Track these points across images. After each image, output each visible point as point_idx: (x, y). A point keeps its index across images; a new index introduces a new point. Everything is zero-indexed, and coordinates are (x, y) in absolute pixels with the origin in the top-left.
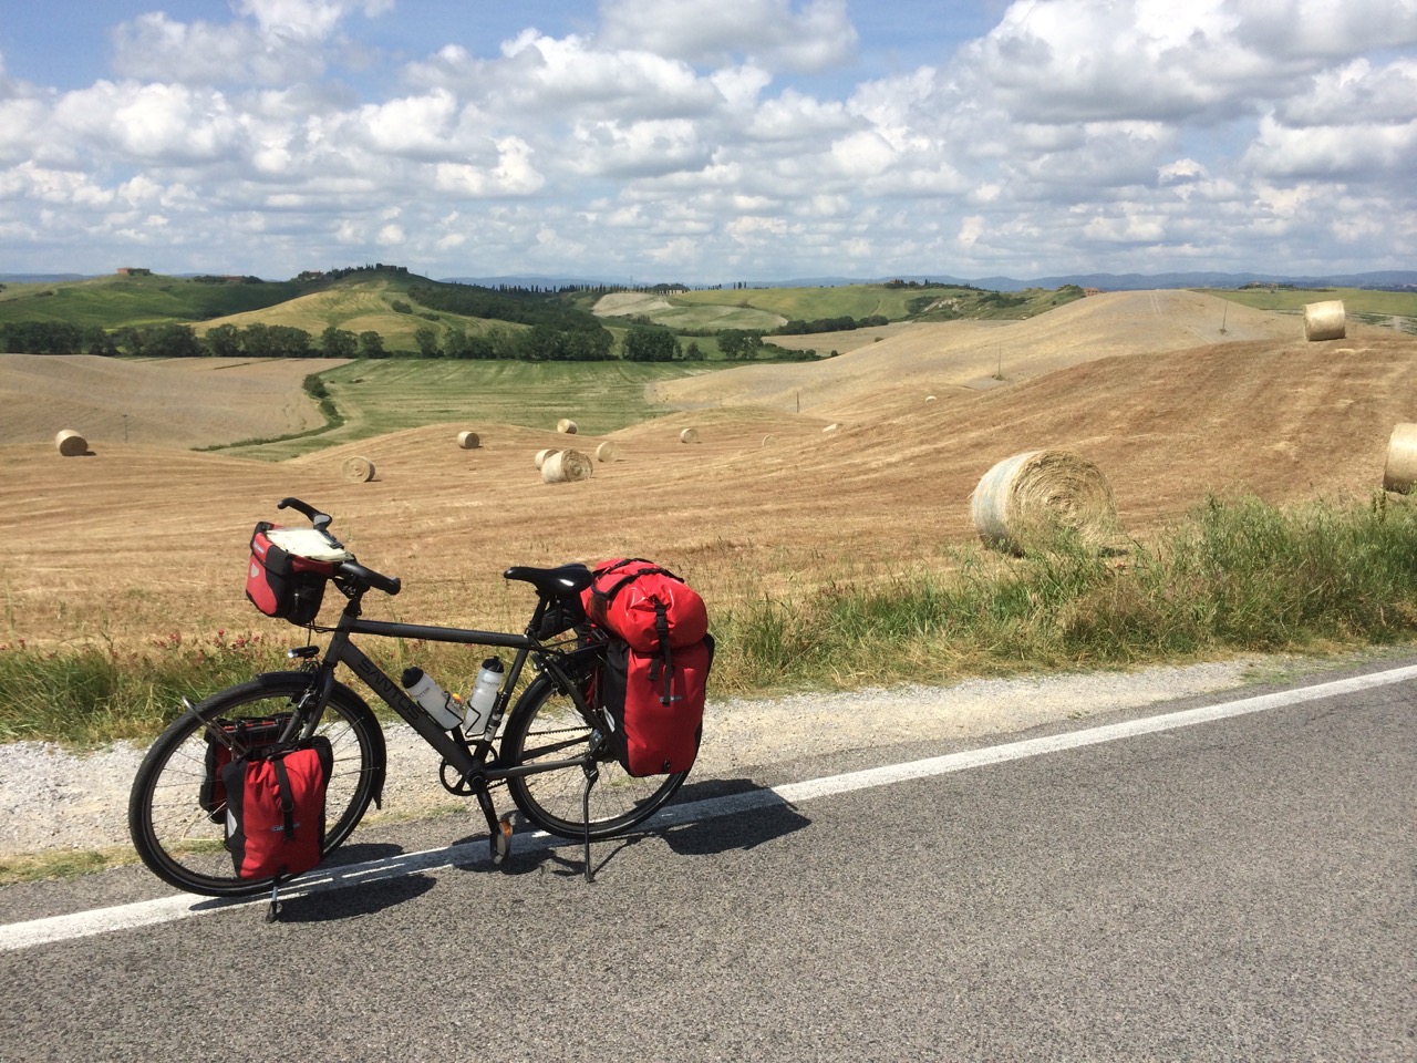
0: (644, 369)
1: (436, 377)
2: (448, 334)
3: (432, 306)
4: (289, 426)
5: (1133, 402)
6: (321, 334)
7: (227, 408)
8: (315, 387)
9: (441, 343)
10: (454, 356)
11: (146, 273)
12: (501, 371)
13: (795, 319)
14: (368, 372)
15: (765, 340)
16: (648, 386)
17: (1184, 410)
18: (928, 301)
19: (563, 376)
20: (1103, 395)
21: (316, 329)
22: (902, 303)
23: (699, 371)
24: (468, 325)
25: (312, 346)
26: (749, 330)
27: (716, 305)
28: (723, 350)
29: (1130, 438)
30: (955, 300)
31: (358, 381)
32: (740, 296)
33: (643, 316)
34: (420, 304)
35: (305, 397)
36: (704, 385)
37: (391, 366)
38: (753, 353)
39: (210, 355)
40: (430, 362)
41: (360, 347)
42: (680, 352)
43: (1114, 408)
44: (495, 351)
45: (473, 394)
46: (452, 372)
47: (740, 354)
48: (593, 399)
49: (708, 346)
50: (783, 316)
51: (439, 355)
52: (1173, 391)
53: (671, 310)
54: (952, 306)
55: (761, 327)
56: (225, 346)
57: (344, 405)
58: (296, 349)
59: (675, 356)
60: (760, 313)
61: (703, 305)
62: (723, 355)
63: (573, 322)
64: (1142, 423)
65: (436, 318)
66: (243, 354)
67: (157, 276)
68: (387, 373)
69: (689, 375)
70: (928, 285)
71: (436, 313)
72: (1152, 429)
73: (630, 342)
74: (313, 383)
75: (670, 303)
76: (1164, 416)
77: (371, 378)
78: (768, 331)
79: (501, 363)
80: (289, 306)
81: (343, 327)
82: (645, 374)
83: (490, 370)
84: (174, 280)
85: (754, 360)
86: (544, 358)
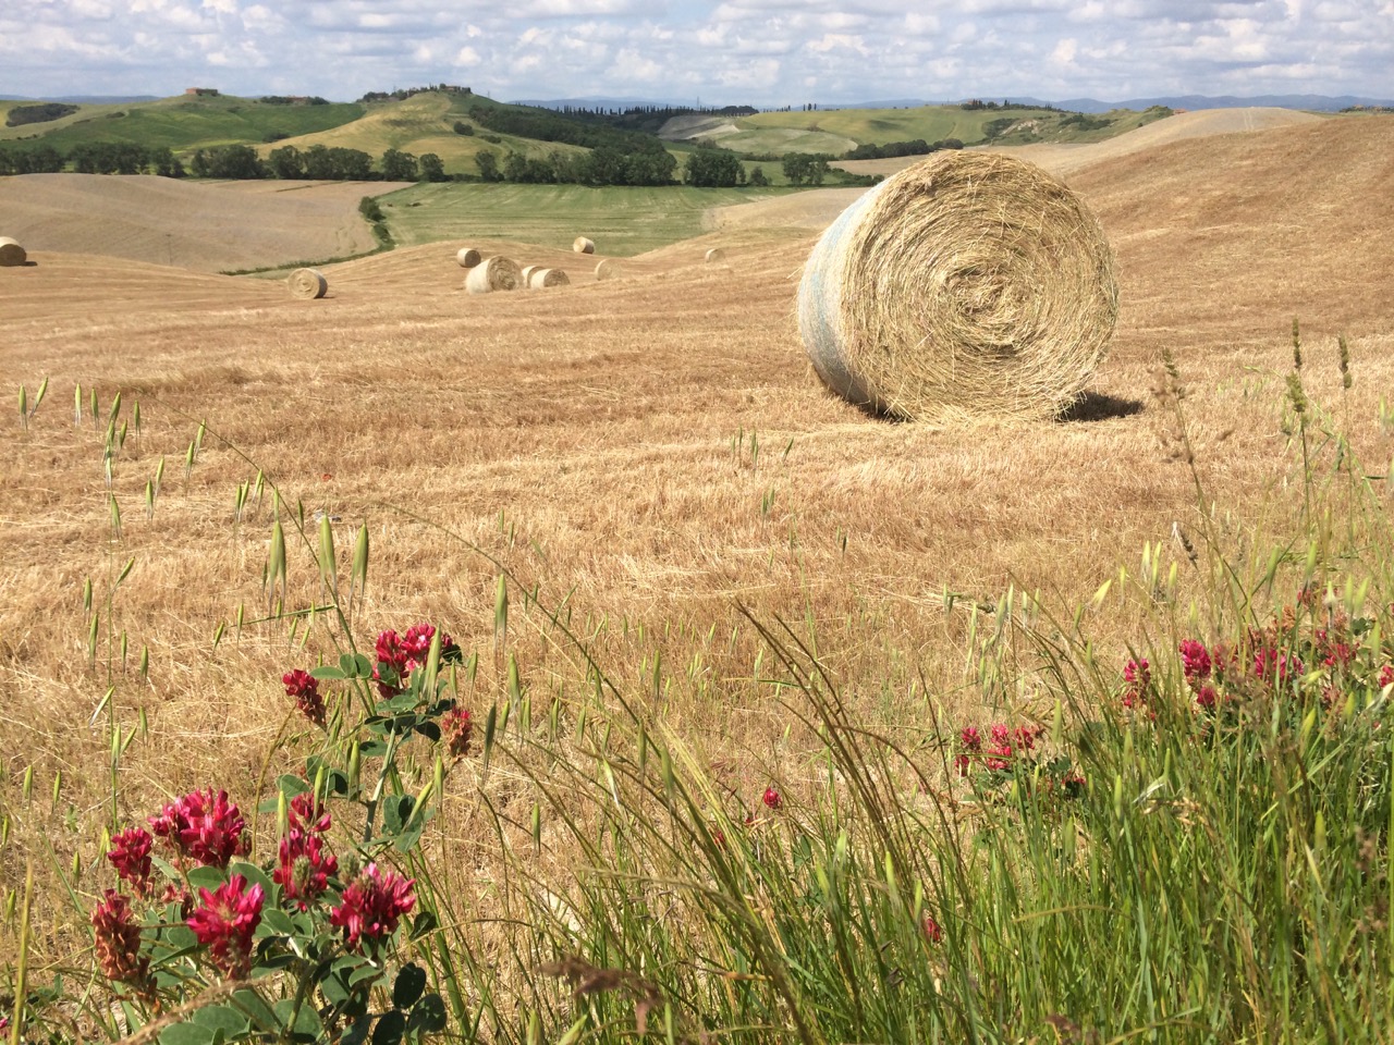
0: (706, 194)
1: (494, 201)
2: (509, 157)
3: (495, 129)
4: (338, 249)
5: (1208, 186)
6: (382, 156)
7: (280, 230)
8: (371, 211)
9: (502, 167)
10: (513, 180)
11: (214, 93)
12: (560, 196)
13: (865, 143)
14: (428, 194)
15: (832, 165)
16: (706, 212)
17: (1280, 194)
18: (1006, 123)
19: (623, 200)
20: (1169, 180)
21: (377, 152)
22: (980, 125)
23: (761, 197)
24: (530, 148)
25: (374, 168)
26: (818, 155)
27: (785, 128)
28: (788, 175)
29: (1199, 232)
30: (1035, 122)
31: (415, 205)
32: (810, 117)
33: (709, 140)
34: (483, 125)
35: (360, 219)
36: (762, 210)
37: (451, 190)
38: (820, 179)
39: (274, 178)
40: (491, 186)
41: (421, 171)
42: (743, 176)
43: (1182, 193)
44: (555, 175)
45: (528, 218)
46: (511, 196)
47: (806, 179)
48: (649, 225)
49: (774, 171)
50: (853, 139)
51: (499, 179)
52: (1266, 173)
53: (737, 134)
54: (1032, 128)
55: (830, 152)
56: (288, 168)
57: (398, 229)
58: (357, 172)
59: (738, 181)
60: (830, 137)
61: (772, 128)
62: (788, 181)
63: (636, 145)
64: (1217, 211)
65: (498, 141)
66: (306, 177)
67: (224, 97)
68: (445, 197)
69: (750, 201)
70: (1007, 106)
71: (497, 135)
72: (1233, 218)
73: (693, 166)
74: (369, 205)
75: (737, 126)
76: (1249, 202)
77: (429, 201)
78: (837, 156)
79: (561, 187)
80: (352, 127)
81: (404, 150)
82: (706, 198)
83: (549, 194)
84: (243, 101)
85: (819, 185)
86: (604, 183)
